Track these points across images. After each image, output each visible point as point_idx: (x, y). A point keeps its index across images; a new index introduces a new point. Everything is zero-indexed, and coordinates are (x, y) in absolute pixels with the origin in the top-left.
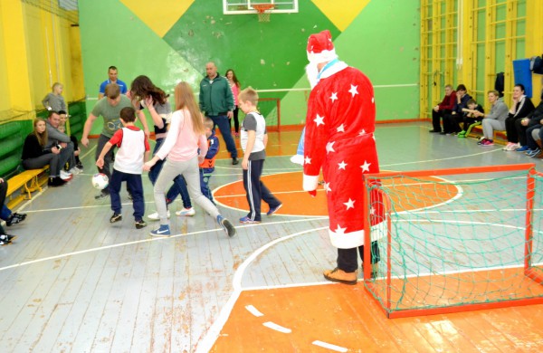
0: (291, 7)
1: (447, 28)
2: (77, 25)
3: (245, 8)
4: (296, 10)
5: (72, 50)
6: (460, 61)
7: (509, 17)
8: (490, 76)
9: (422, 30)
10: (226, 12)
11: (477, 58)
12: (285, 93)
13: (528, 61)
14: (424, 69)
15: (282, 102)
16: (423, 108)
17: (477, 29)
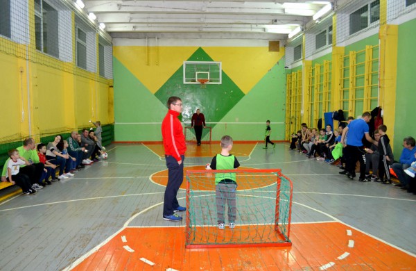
0: (218, 81)
1: (297, 95)
2: (112, 87)
3: (194, 81)
4: (220, 83)
5: (109, 99)
6: (302, 112)
7: (324, 90)
8: (316, 120)
9: (287, 95)
10: (185, 83)
11: (311, 110)
12: (215, 125)
13: (332, 113)
14: (288, 115)
15: (213, 130)
16: (287, 135)
17: (311, 96)
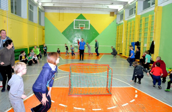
0: (88, 28)
1: (121, 35)
2: (44, 29)
3: (78, 28)
5: (43, 34)
7: (132, 33)
8: (128, 45)
9: (117, 35)
10: (74, 28)
11: (126, 41)
13: (134, 43)
14: (117, 43)
